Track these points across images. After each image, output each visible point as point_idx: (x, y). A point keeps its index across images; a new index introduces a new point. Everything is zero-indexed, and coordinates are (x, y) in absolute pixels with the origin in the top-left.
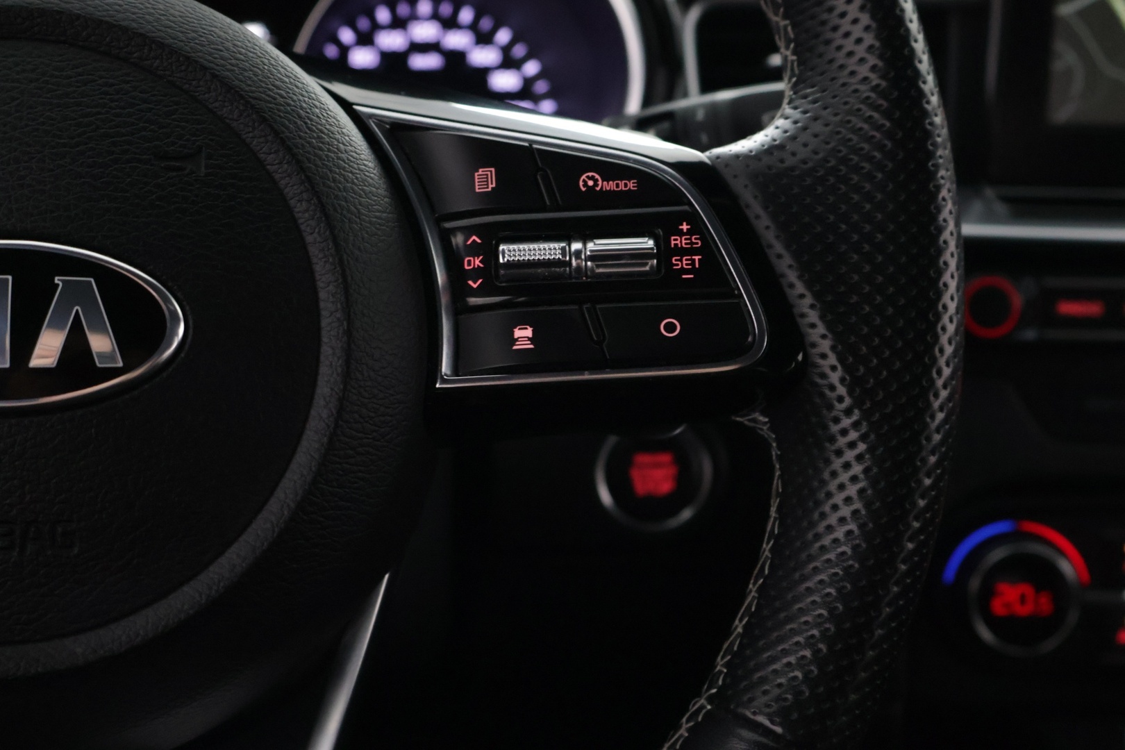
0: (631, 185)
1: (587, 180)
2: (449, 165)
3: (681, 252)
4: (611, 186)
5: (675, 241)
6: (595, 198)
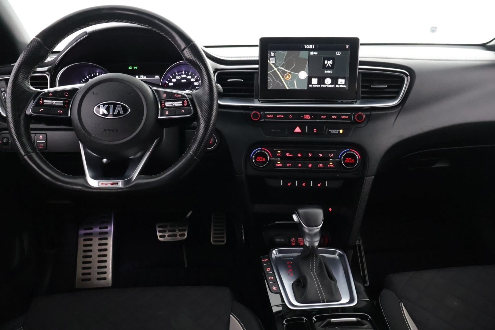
0: (180, 96)
1: (176, 95)
2: (162, 94)
3: (185, 103)
4: (178, 96)
5: (184, 102)
6: (176, 97)
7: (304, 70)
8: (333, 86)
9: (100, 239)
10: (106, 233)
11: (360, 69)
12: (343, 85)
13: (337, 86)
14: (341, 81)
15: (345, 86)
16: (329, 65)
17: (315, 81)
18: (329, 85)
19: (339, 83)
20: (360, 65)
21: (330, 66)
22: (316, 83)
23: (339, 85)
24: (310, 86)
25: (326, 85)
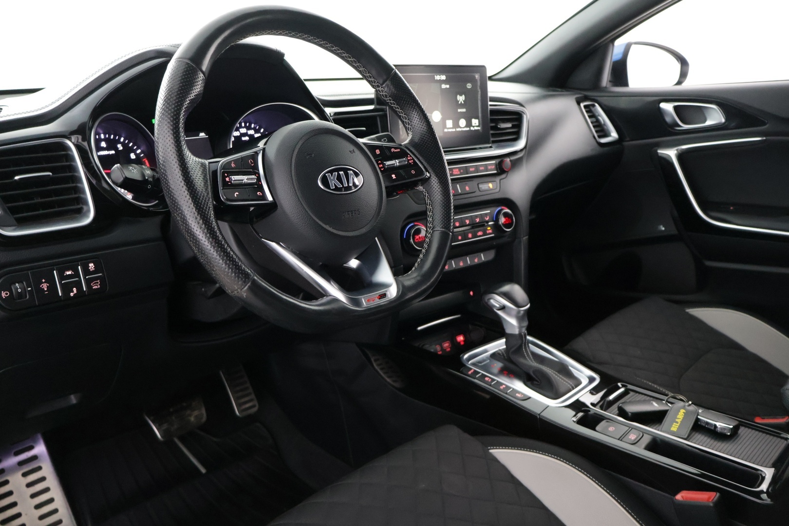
0: (399, 150)
1: (393, 150)
3: (410, 160)
4: (396, 150)
5: (408, 158)
7: (437, 110)
8: (468, 129)
9: (25, 475)
10: (35, 458)
11: (491, 105)
12: (477, 126)
13: (472, 128)
14: (475, 122)
15: (479, 128)
16: (461, 102)
17: (449, 123)
18: (464, 128)
19: (473, 125)
20: (490, 101)
21: (463, 103)
22: (451, 126)
23: (474, 127)
24: (446, 130)
25: (461, 128)
